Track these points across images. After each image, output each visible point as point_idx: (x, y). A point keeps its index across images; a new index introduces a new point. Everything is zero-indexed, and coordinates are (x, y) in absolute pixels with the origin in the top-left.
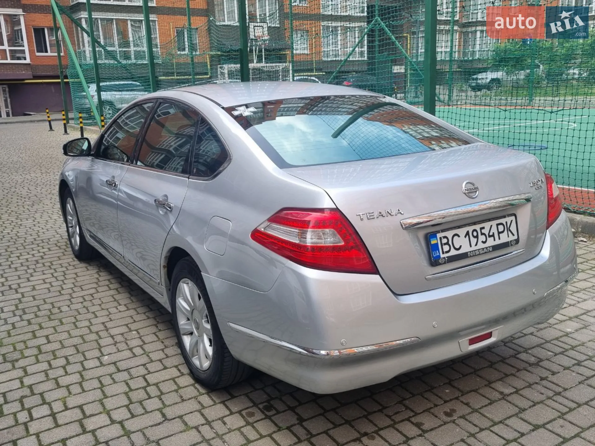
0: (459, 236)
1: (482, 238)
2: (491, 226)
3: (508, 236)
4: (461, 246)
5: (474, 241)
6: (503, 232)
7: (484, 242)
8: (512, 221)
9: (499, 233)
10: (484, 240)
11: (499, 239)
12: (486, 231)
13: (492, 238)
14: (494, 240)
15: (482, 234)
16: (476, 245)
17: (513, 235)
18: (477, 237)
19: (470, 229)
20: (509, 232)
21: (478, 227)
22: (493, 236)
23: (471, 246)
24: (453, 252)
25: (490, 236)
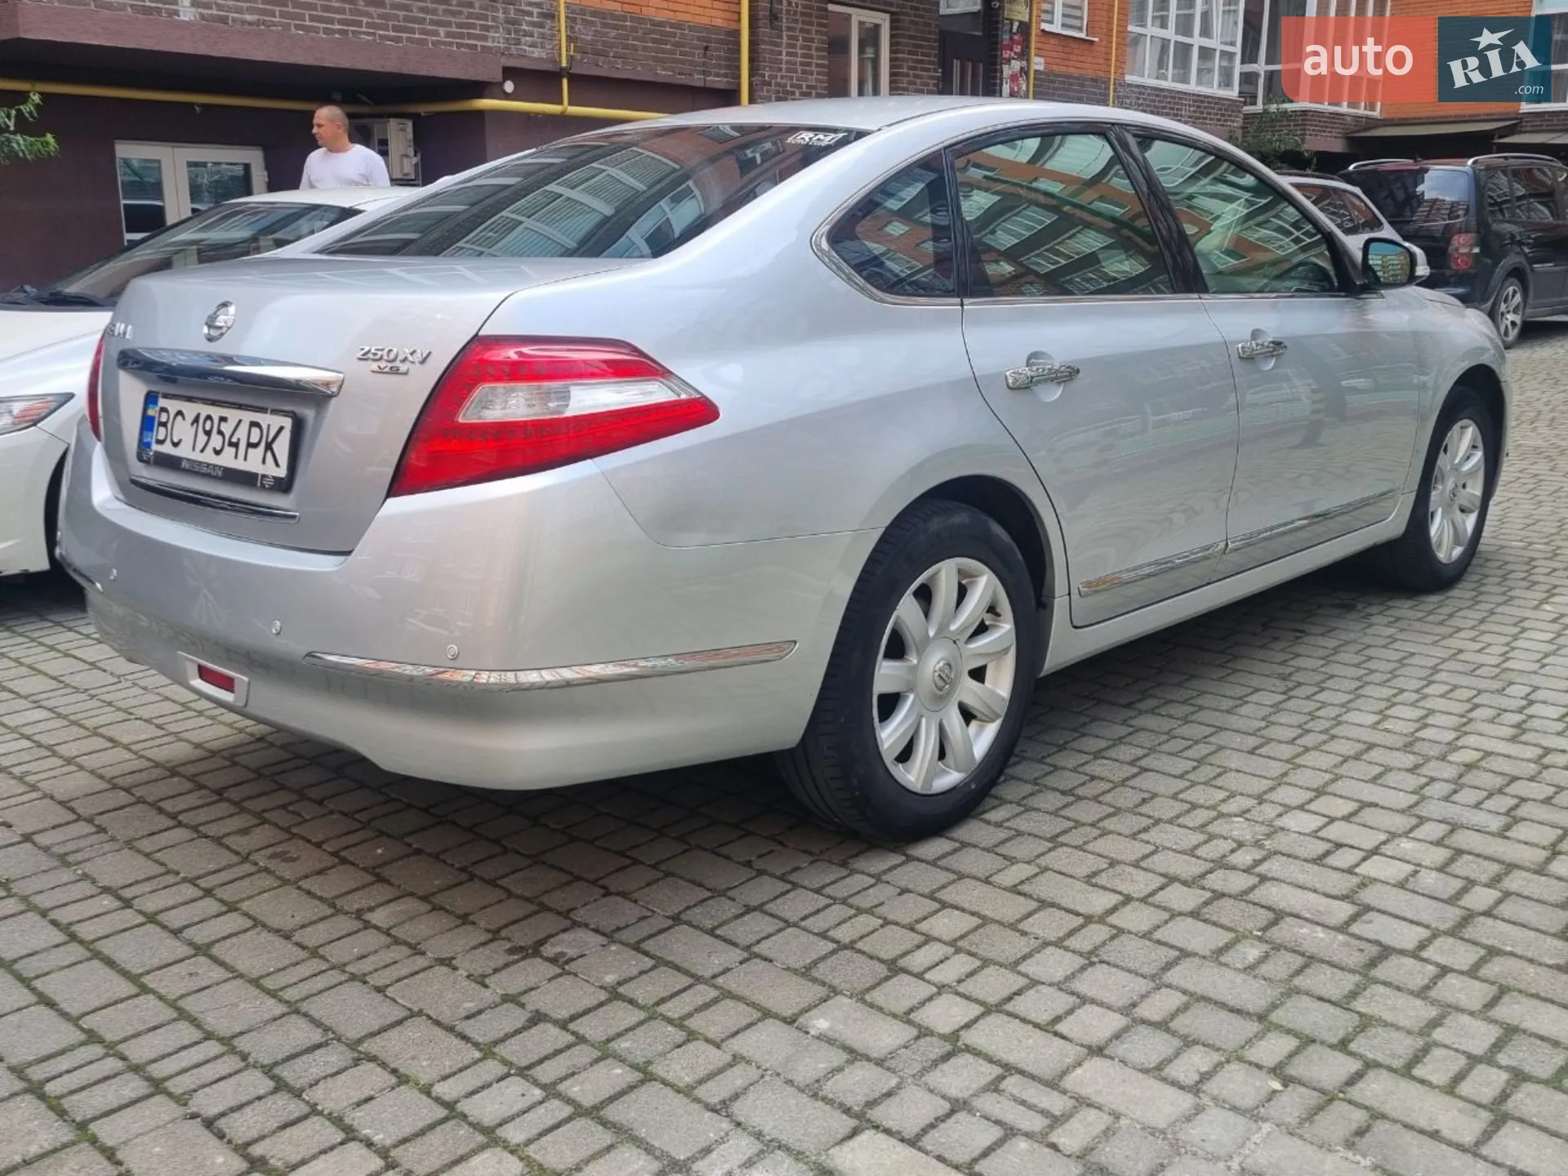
0: (184, 418)
1: (216, 441)
2: (240, 421)
3: (264, 462)
4: (180, 441)
5: (202, 438)
6: (255, 446)
7: (217, 452)
8: (281, 428)
9: (250, 445)
10: (218, 448)
11: (245, 459)
12: (227, 428)
13: (233, 450)
14: (236, 457)
15: (220, 432)
16: (202, 451)
17: (277, 465)
18: (208, 433)
19: (205, 410)
20: (269, 454)
21: (216, 412)
22: (236, 445)
23: (194, 449)
24: (167, 449)
25: (231, 444)
